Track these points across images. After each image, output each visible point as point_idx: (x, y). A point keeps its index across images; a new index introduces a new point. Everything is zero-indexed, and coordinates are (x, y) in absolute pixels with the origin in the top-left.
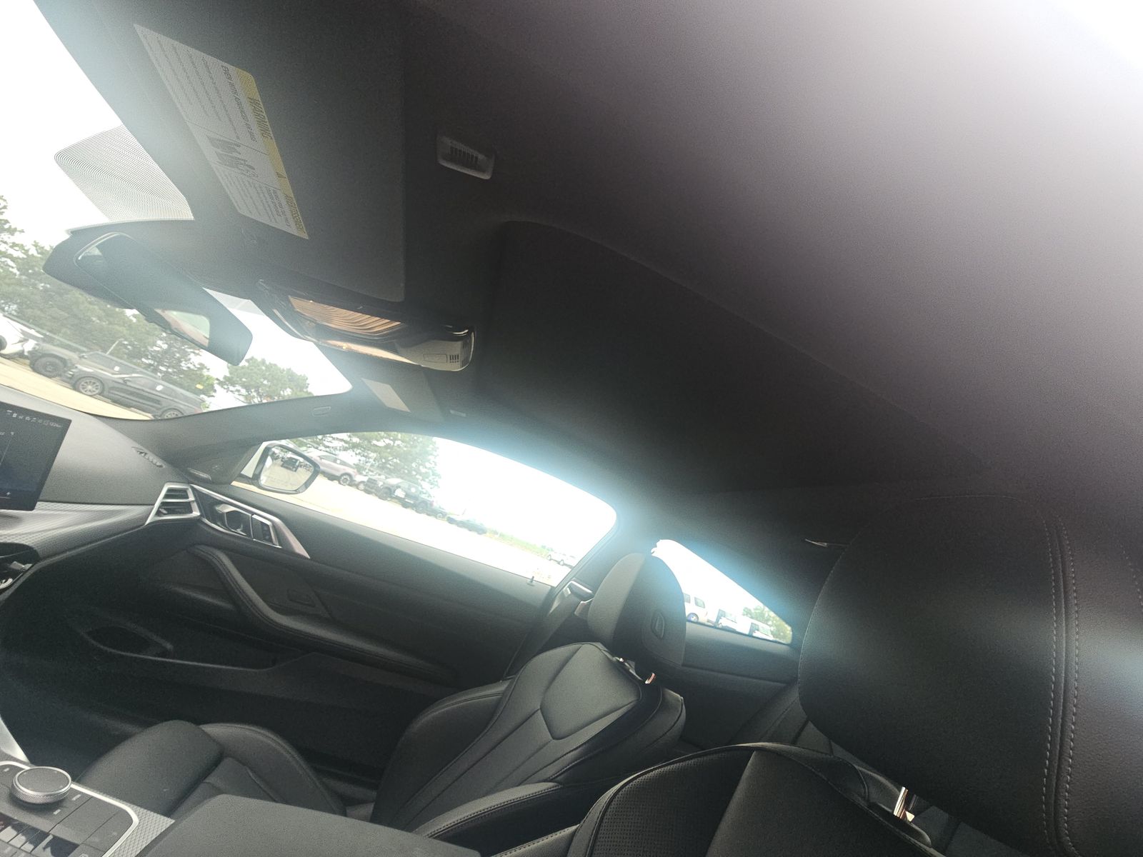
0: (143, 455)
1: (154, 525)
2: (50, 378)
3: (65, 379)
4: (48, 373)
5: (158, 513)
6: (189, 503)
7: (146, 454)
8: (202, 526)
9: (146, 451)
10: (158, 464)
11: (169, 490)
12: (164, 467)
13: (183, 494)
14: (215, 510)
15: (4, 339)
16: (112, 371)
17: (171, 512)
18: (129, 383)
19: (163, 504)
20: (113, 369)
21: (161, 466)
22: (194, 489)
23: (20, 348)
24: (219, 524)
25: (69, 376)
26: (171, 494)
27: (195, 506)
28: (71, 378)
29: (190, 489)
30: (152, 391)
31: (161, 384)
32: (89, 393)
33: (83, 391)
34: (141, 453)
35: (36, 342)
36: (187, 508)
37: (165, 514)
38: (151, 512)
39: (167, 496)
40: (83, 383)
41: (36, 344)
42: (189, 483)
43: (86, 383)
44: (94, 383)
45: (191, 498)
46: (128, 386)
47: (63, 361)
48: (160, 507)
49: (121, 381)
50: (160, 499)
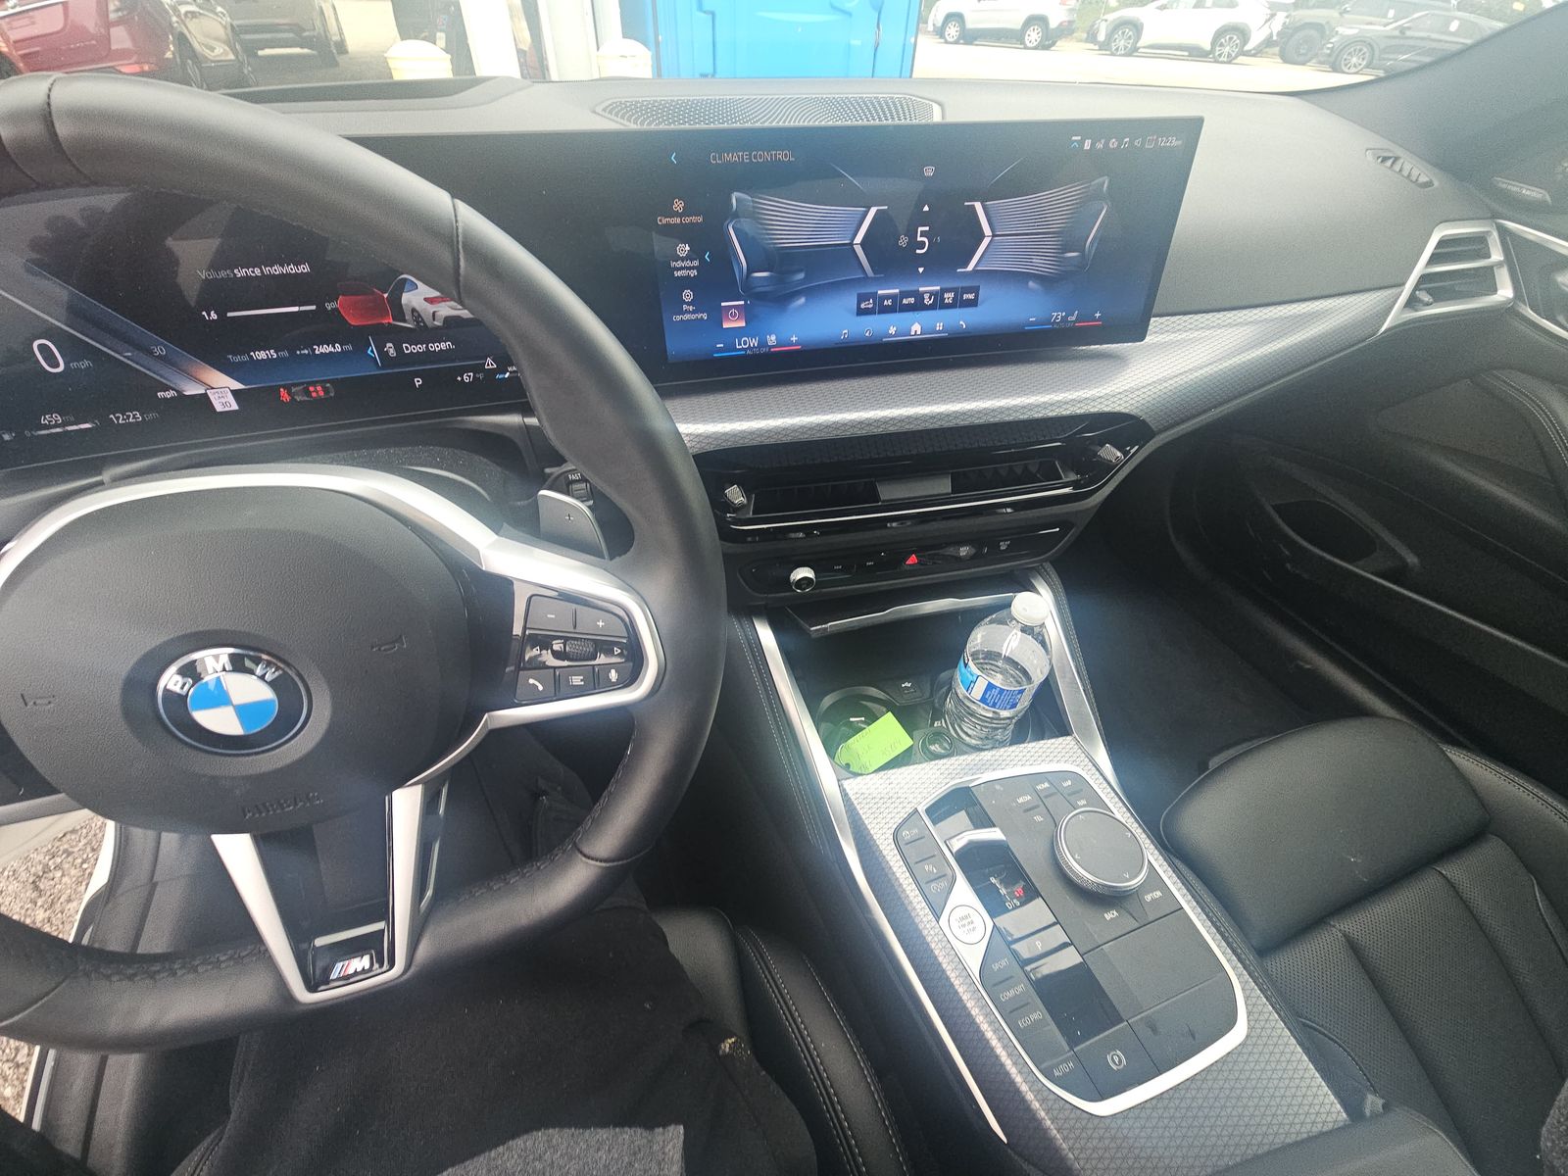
0: (1389, 163)
1: (1401, 332)
2: (1304, 64)
3: (1322, 59)
4: (1301, 59)
5: (1412, 302)
6: (1490, 270)
7: (1396, 159)
8: (1516, 323)
9: (1399, 151)
10: (1423, 179)
11: (1441, 243)
12: (1436, 183)
13: (1476, 246)
14: (1555, 281)
15: (1246, 24)
16: (1384, 21)
17: (1439, 296)
18: (1408, 33)
19: (1424, 279)
20: (1385, 16)
21: (1429, 184)
22: (1503, 232)
23: (1268, 32)
24: (1561, 319)
25: (1328, 51)
26: (1447, 250)
27: (1503, 278)
28: (1329, 55)
29: (1495, 234)
30: (1443, 37)
31: (1456, 18)
32: (1353, 70)
33: (1347, 71)
34: (1385, 159)
35: (1286, 14)
36: (1485, 281)
37: (1428, 304)
38: (1396, 301)
39: (1434, 259)
40: (1345, 57)
41: (1287, 17)
42: (1494, 216)
43: (1349, 54)
44: (1360, 50)
45: (1497, 255)
46: (1407, 38)
47: (1319, 28)
48: (1417, 288)
49: (1397, 33)
50: (1420, 268)
